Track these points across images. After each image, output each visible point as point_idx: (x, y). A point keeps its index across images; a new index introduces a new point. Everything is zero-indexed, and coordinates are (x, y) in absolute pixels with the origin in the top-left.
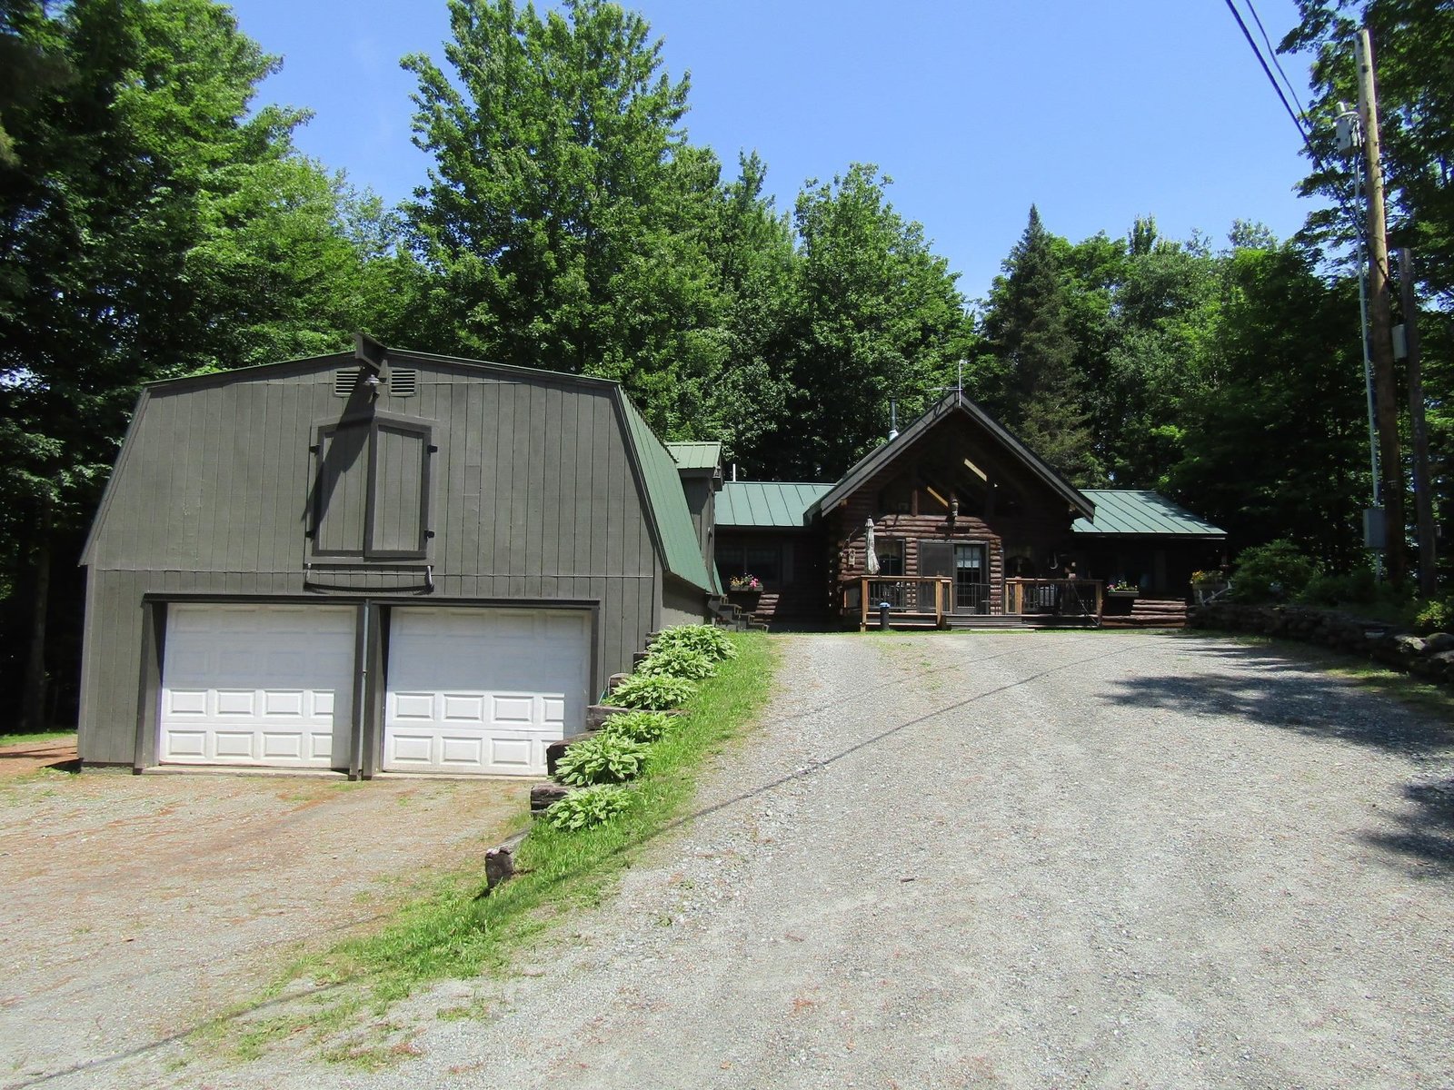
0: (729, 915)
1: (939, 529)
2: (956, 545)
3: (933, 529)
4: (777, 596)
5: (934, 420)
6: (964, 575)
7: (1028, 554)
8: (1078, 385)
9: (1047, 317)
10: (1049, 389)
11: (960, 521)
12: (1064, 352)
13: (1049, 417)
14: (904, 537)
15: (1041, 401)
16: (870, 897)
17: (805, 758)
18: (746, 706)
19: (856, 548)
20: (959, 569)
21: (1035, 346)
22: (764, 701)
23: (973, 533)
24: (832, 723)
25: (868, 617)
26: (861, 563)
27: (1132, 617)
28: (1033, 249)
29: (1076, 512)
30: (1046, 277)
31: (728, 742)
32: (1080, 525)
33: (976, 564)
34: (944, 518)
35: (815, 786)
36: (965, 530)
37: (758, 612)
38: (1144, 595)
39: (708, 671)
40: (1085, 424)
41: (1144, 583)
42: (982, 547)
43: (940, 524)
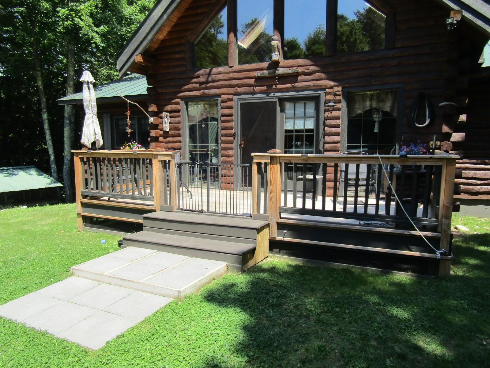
1: (259, 80)
2: (282, 101)
3: (252, 81)
7: (387, 107)
14: (219, 95)
19: (170, 112)
20: (286, 131)
33: (310, 124)
36: (293, 77)
43: (258, 74)
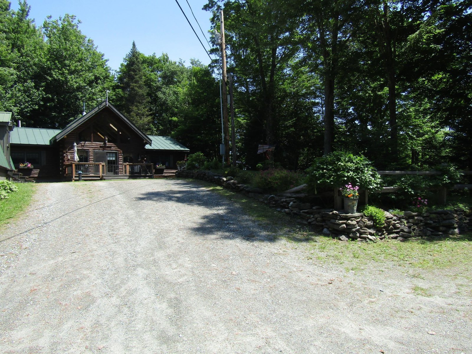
0: (9, 272)
4: (39, 170)
5: (98, 110)
6: (110, 162)
8: (149, 102)
9: (138, 79)
10: (139, 103)
11: (108, 144)
12: (144, 91)
13: (139, 112)
15: (137, 106)
16: (61, 259)
17: (43, 222)
18: (21, 207)
21: (135, 88)
22: (28, 205)
23: (113, 148)
24: (54, 210)
25: (75, 176)
26: (73, 158)
27: (163, 175)
28: (134, 56)
29: (146, 142)
30: (138, 66)
31: (12, 219)
32: (147, 147)
34: (103, 143)
35: (45, 230)
37: (31, 176)
38: (167, 168)
39: (5, 196)
40: (151, 115)
41: (167, 165)
42: (116, 153)
